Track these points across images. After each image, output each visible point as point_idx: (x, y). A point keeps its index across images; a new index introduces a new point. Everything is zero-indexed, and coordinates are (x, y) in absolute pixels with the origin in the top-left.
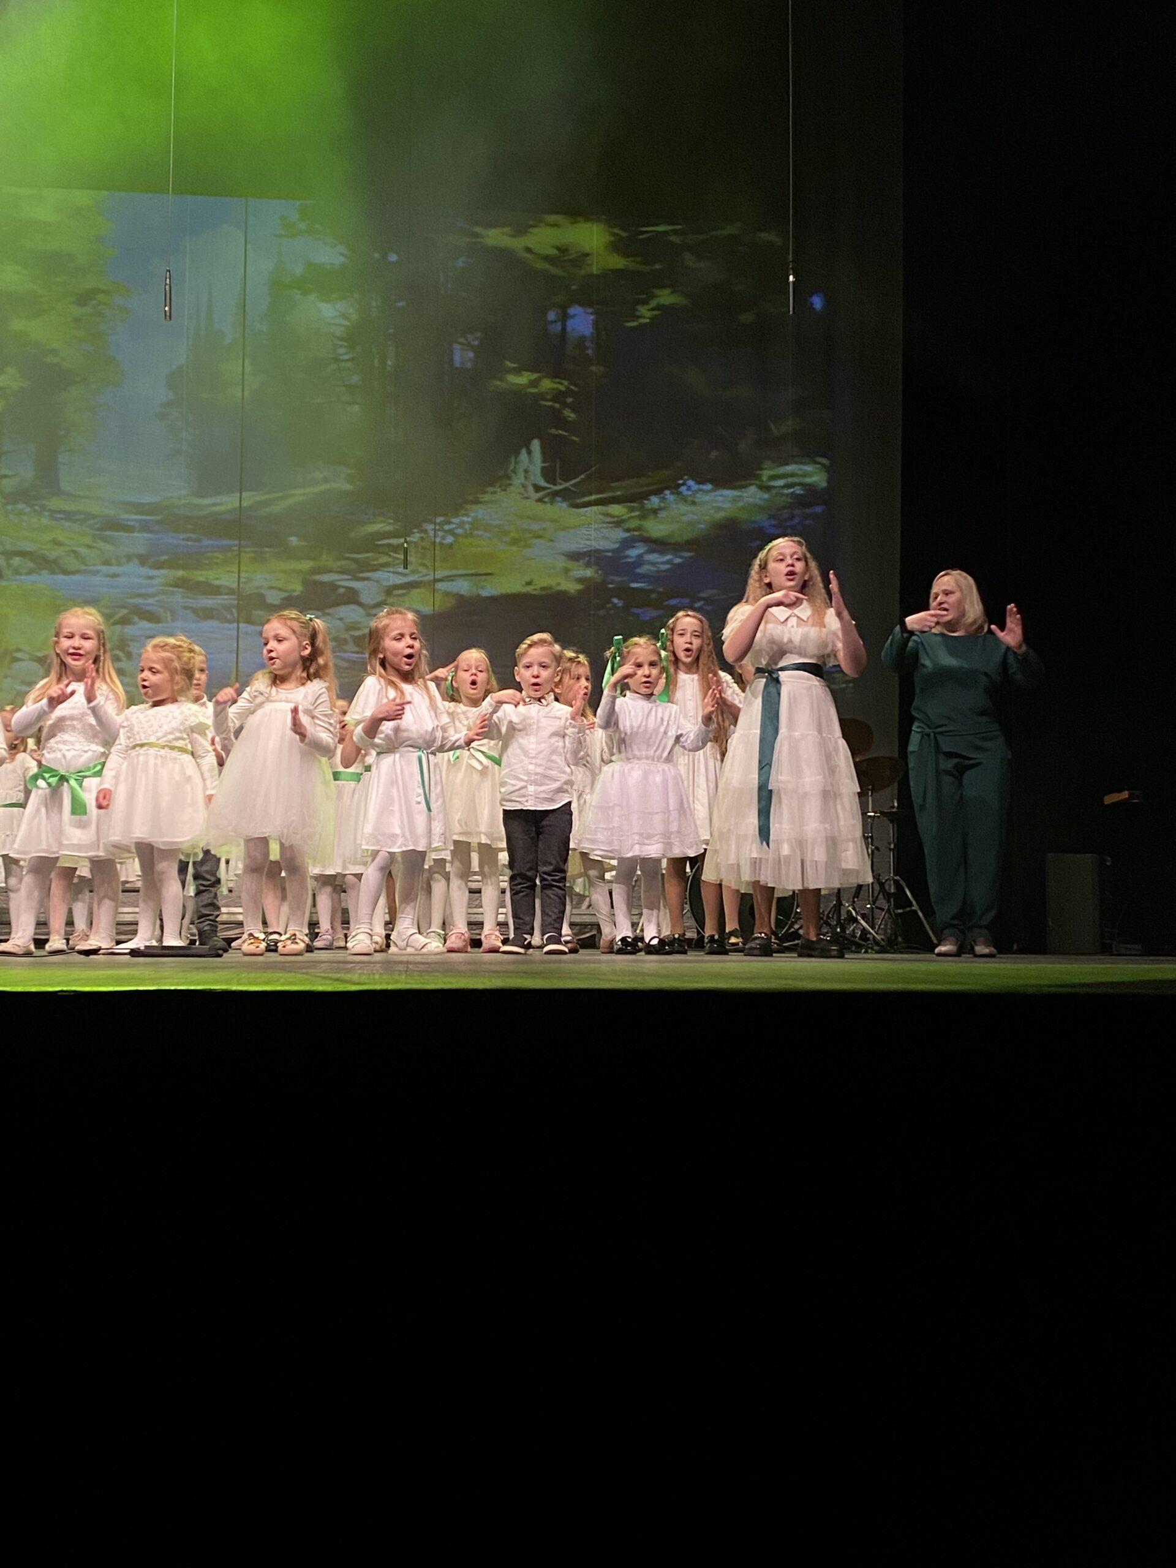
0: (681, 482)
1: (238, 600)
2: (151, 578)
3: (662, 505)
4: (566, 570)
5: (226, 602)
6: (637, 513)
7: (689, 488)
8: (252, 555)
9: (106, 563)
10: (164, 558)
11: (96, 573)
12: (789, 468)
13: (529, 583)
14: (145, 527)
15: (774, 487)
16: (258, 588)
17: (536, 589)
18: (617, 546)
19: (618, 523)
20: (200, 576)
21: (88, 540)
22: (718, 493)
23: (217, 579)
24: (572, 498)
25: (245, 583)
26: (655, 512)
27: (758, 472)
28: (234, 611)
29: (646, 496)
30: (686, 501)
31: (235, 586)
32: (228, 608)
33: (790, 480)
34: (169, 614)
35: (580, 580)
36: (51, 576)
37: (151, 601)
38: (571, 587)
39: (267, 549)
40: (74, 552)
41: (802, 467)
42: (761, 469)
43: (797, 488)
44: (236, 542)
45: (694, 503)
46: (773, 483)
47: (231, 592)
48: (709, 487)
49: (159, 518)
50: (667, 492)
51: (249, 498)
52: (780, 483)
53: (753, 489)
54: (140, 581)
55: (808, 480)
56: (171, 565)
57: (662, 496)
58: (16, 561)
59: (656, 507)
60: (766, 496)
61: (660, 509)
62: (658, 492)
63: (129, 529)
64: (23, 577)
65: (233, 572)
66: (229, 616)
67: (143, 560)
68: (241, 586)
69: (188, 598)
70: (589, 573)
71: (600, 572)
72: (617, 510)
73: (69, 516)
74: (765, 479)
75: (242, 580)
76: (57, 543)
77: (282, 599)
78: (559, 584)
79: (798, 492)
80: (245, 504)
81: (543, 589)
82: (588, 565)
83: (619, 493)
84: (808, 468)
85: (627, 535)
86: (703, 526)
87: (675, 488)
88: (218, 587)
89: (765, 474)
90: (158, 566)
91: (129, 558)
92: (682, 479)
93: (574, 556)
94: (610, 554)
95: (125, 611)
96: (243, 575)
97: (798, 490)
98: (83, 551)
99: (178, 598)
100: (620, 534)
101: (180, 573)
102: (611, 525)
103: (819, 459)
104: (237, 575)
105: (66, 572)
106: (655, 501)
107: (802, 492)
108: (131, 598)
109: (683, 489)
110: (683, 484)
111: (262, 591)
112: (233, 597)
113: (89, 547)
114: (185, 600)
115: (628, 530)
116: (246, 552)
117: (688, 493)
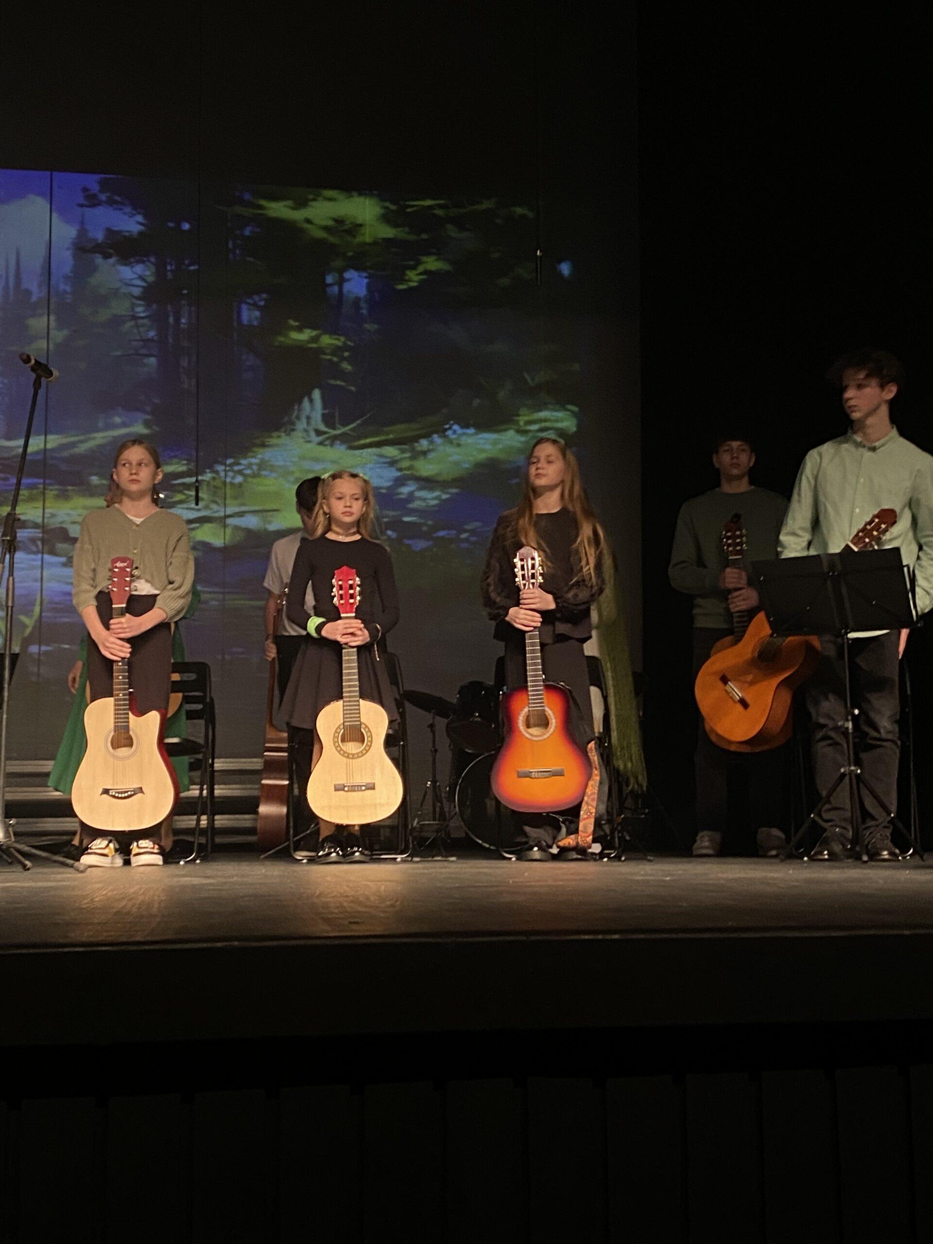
0: (447, 426)
1: (43, 532)
3: (431, 447)
5: (32, 535)
6: (408, 455)
7: (455, 432)
8: (55, 492)
12: (543, 414)
15: (529, 431)
16: (62, 522)
18: (391, 483)
19: (392, 463)
22: (480, 436)
23: (24, 514)
24: (351, 442)
25: (50, 518)
26: (424, 453)
27: (516, 418)
28: (39, 543)
29: (416, 439)
30: (452, 443)
31: (39, 520)
32: (33, 540)
33: (543, 425)
39: (70, 488)
41: (554, 413)
42: (518, 415)
44: (42, 481)
45: (459, 445)
46: (528, 428)
47: (36, 526)
48: (471, 431)
50: (435, 436)
51: (54, 441)
52: (535, 427)
53: (511, 433)
55: (559, 425)
57: (430, 439)
59: (426, 449)
60: (523, 439)
61: (429, 451)
62: (427, 436)
65: (38, 508)
68: (46, 520)
72: (391, 451)
74: (522, 423)
75: (47, 515)
80: (49, 446)
83: (391, 436)
84: (560, 414)
85: (399, 474)
86: (467, 466)
87: (442, 432)
88: (26, 522)
89: (522, 420)
92: (448, 424)
94: (384, 491)
96: (47, 511)
100: (392, 473)
102: (384, 465)
103: (570, 407)
104: (42, 511)
106: (424, 443)
109: (449, 433)
110: (450, 428)
111: (64, 526)
112: (38, 531)
115: (400, 470)
116: (51, 490)
117: (454, 436)
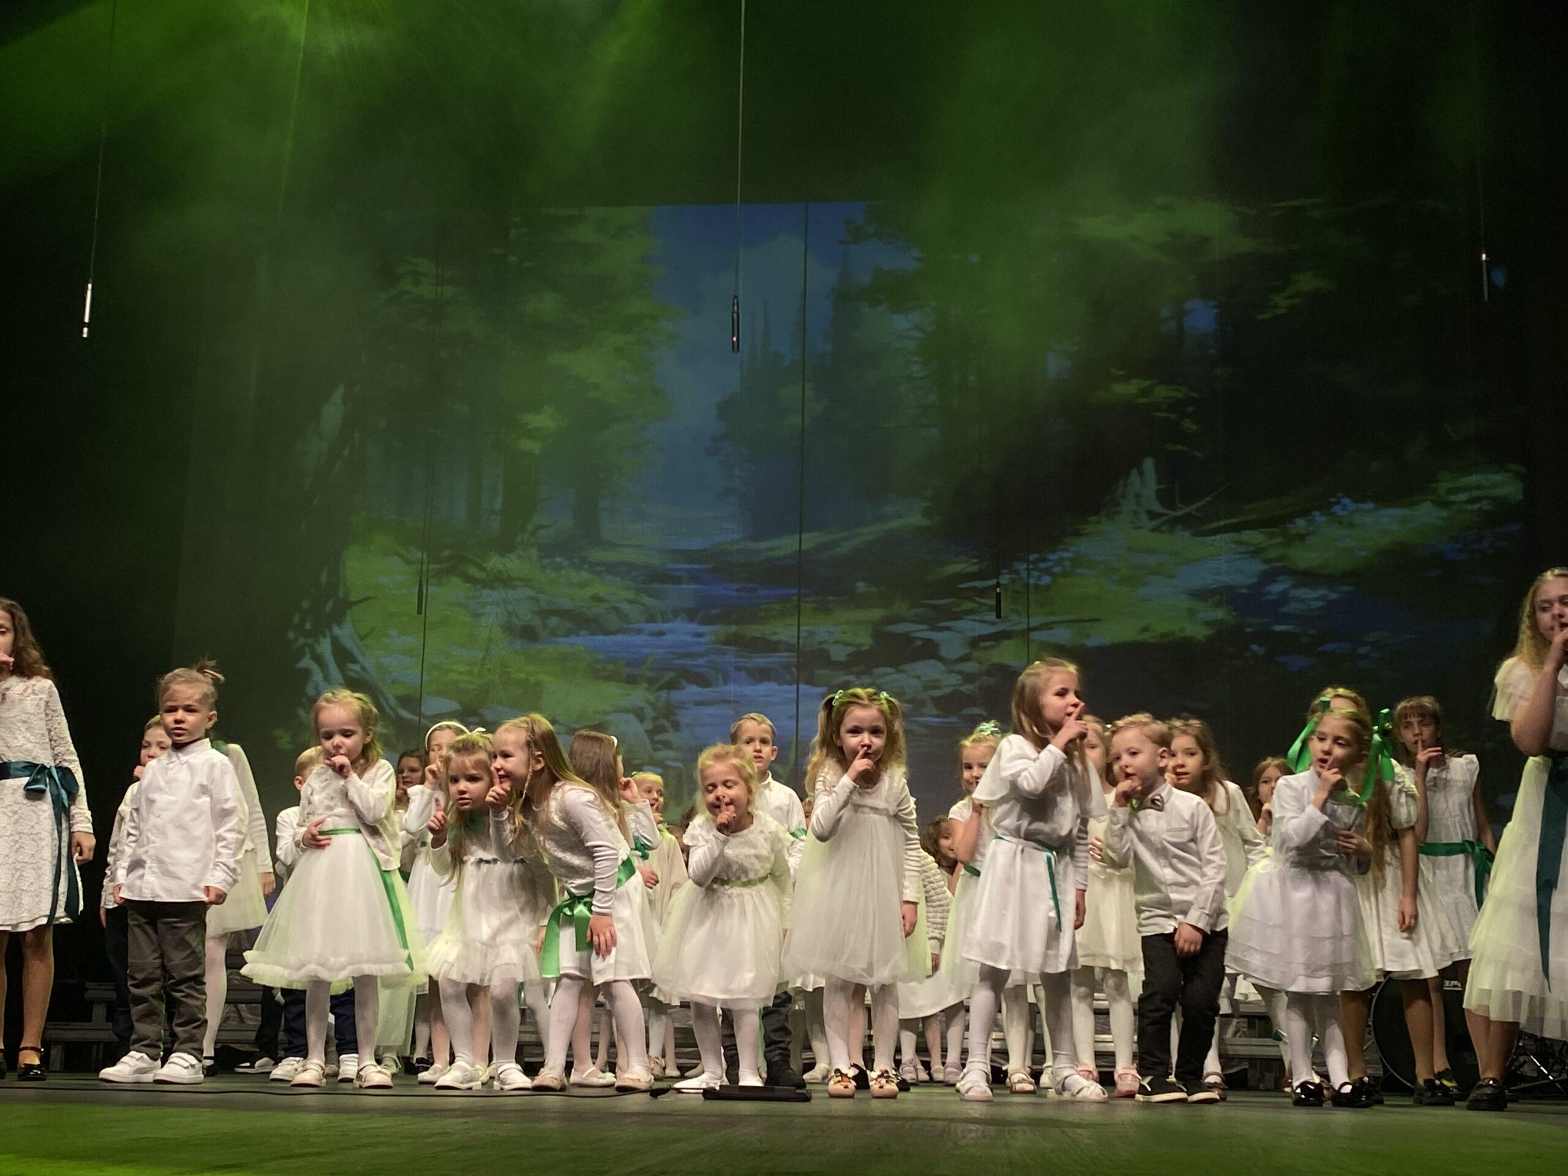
0: (1332, 500)
1: (798, 657)
2: (700, 635)
3: (1311, 529)
4: (1192, 612)
5: (785, 660)
6: (1279, 540)
7: (1344, 507)
8: (815, 605)
9: (651, 619)
10: (714, 612)
11: (639, 632)
12: (1474, 479)
13: (1145, 629)
14: (694, 578)
15: (1454, 503)
16: (821, 643)
17: (1155, 637)
18: (1255, 580)
19: (1256, 552)
20: (754, 631)
21: (630, 595)
22: (1383, 512)
23: (775, 634)
24: (1196, 525)
25: (806, 638)
26: (1302, 537)
27: (1432, 485)
28: (794, 670)
29: (1290, 518)
30: (1340, 523)
31: (793, 641)
32: (787, 667)
33: (1475, 493)
34: (720, 676)
35: (1208, 624)
36: (590, 637)
37: (701, 661)
38: (1198, 632)
39: (831, 598)
40: (616, 609)
41: (1490, 476)
42: (1437, 481)
43: (1484, 502)
44: (796, 591)
45: (1351, 525)
46: (1452, 498)
47: (789, 648)
48: (1370, 505)
49: (709, 566)
50: (1317, 513)
51: (811, 540)
52: (1462, 497)
53: (1427, 505)
54: (689, 639)
55: (1498, 492)
56: (723, 619)
57: (1310, 518)
58: (553, 621)
59: (1303, 532)
60: (1444, 513)
61: (1309, 534)
62: (1305, 513)
63: (677, 580)
64: (560, 640)
65: (792, 625)
66: (788, 677)
67: (692, 615)
68: (801, 641)
69: (741, 657)
70: (1220, 614)
71: (1234, 613)
72: (1254, 537)
73: (611, 569)
74: (1442, 492)
75: (802, 634)
76: (597, 599)
77: (849, 655)
78: (1182, 629)
79: (1485, 508)
80: (804, 547)
81: (1163, 635)
82: (1218, 605)
83: (1254, 517)
84: (1498, 478)
85: (1264, 567)
86: (1364, 553)
87: (1325, 507)
88: (776, 643)
89: (1442, 487)
90: (708, 621)
91: (676, 613)
92: (1334, 496)
93: (1201, 595)
94: (1244, 591)
95: (671, 674)
96: (802, 628)
97: (1486, 505)
98: (626, 607)
99: (730, 657)
100: (1257, 566)
101: (733, 628)
102: (1245, 556)
103: (1512, 467)
104: (796, 628)
105: (606, 632)
106: (1301, 524)
107: (1491, 507)
108: (678, 659)
109: (1336, 509)
110: (1338, 503)
111: (825, 646)
112: (792, 654)
113: (631, 602)
114: (737, 660)
115: (1267, 561)
116: (808, 602)
117: (1344, 513)
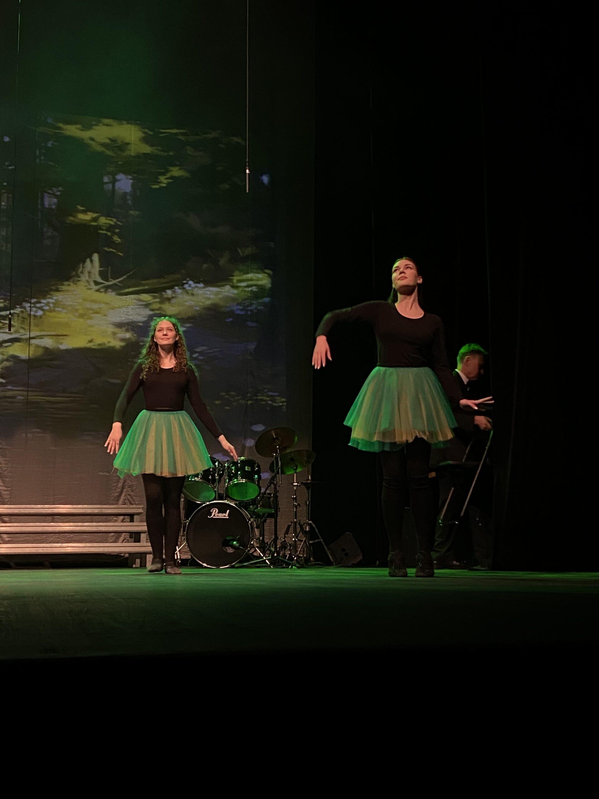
3: (174, 295)
4: (114, 334)
6: (158, 300)
7: (190, 286)
12: (250, 276)
13: (91, 341)
15: (240, 286)
17: (95, 345)
18: (146, 319)
19: (147, 305)
22: (207, 289)
24: (118, 290)
26: (169, 299)
27: (231, 278)
29: (164, 289)
30: (188, 293)
33: (250, 283)
35: (122, 340)
38: (117, 344)
41: (257, 275)
42: (233, 276)
43: (254, 287)
45: (193, 295)
46: (239, 284)
48: (202, 285)
50: (177, 288)
52: (244, 284)
53: (228, 287)
55: (260, 283)
57: (173, 290)
59: (170, 297)
60: (235, 291)
61: (173, 298)
62: (171, 288)
70: (128, 335)
71: (135, 335)
72: (146, 297)
74: (235, 281)
78: (109, 342)
81: (99, 345)
82: (127, 331)
83: (147, 287)
84: (260, 276)
85: (151, 313)
86: (198, 308)
87: (182, 286)
89: (235, 279)
92: (186, 280)
93: (119, 325)
94: (141, 324)
97: (254, 289)
100: (148, 312)
102: (142, 307)
103: (267, 271)
106: (169, 292)
107: (256, 290)
109: (186, 286)
110: (186, 283)
115: (152, 310)
117: (190, 288)
